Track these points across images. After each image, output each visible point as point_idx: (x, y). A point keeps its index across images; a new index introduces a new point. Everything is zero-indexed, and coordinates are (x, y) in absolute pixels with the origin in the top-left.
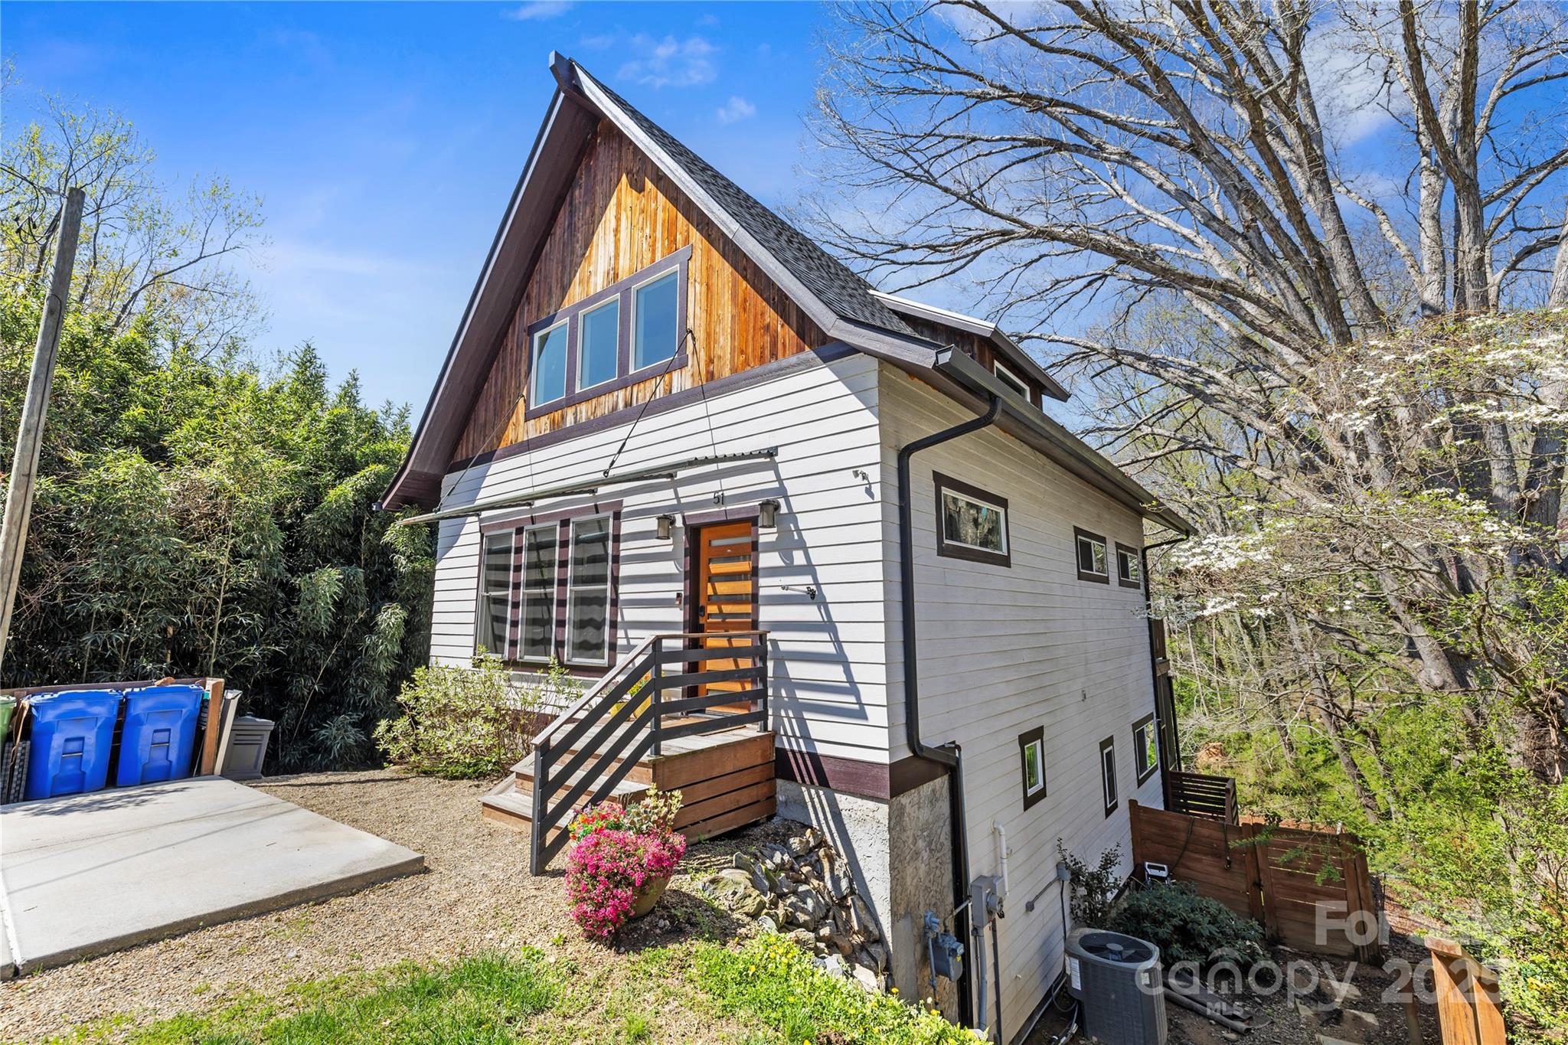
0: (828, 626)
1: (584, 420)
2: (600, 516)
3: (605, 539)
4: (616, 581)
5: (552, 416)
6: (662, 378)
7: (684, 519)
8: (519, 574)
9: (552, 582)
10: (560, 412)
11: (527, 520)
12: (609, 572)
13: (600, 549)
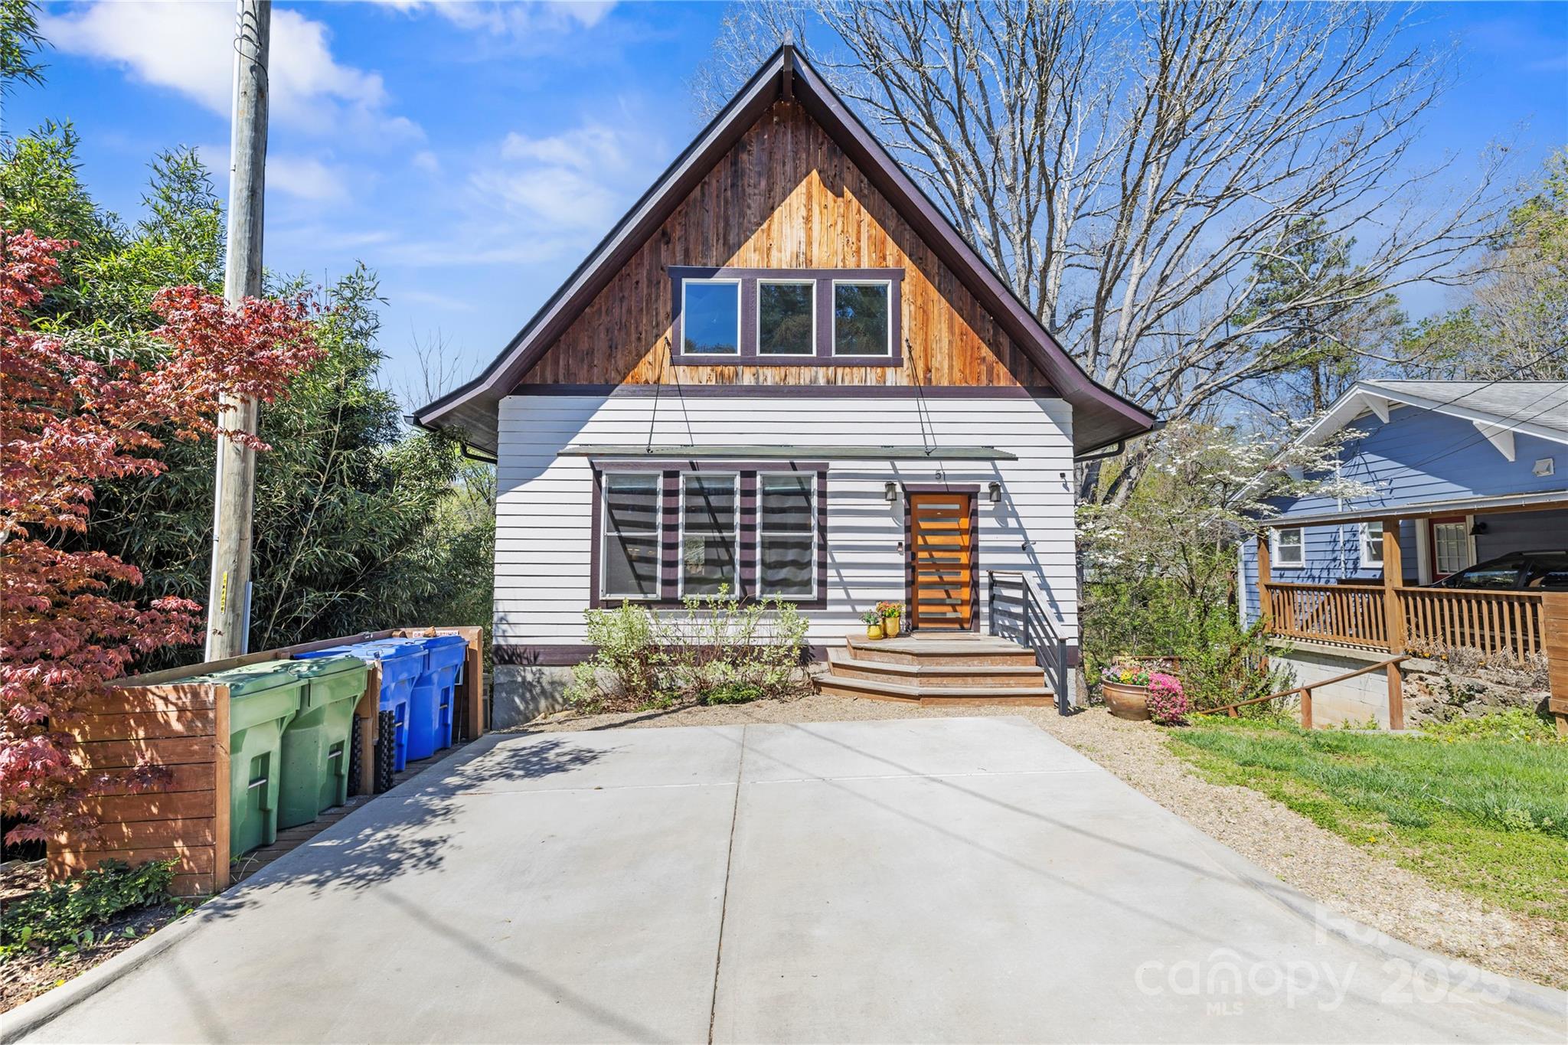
0: (1036, 566)
1: (769, 383)
2: (799, 473)
3: (806, 494)
4: (823, 530)
5: (719, 369)
6: (874, 370)
7: (903, 486)
8: (673, 516)
9: (730, 527)
10: (732, 368)
11: (683, 465)
12: (814, 522)
13: (801, 502)
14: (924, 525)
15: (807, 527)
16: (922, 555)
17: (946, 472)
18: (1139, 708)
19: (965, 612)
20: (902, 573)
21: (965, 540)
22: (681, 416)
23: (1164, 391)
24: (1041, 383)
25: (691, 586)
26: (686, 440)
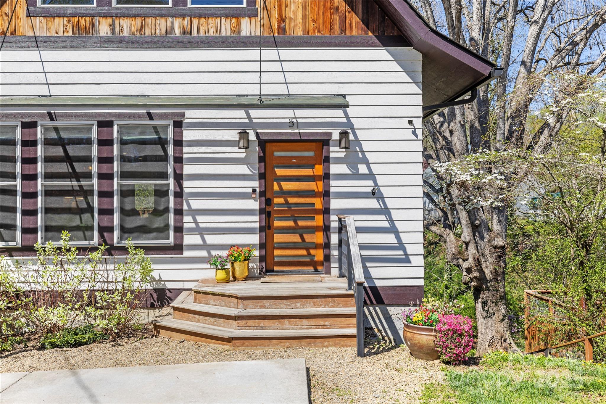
0: (385, 211)
1: (126, 33)
2: (156, 122)
3: (162, 143)
4: (179, 178)
5: (76, 20)
6: (229, 21)
7: (257, 135)
8: (32, 166)
9: (89, 176)
10: (88, 19)
11: (41, 116)
12: (170, 171)
13: (158, 151)
14: (280, 172)
15: (164, 175)
16: (278, 201)
17: (300, 120)
18: (429, 348)
19: (319, 255)
20: (256, 218)
21: (319, 186)
22: (38, 67)
23: (581, 45)
24: (391, 33)
25: (50, 234)
26: (44, 91)
